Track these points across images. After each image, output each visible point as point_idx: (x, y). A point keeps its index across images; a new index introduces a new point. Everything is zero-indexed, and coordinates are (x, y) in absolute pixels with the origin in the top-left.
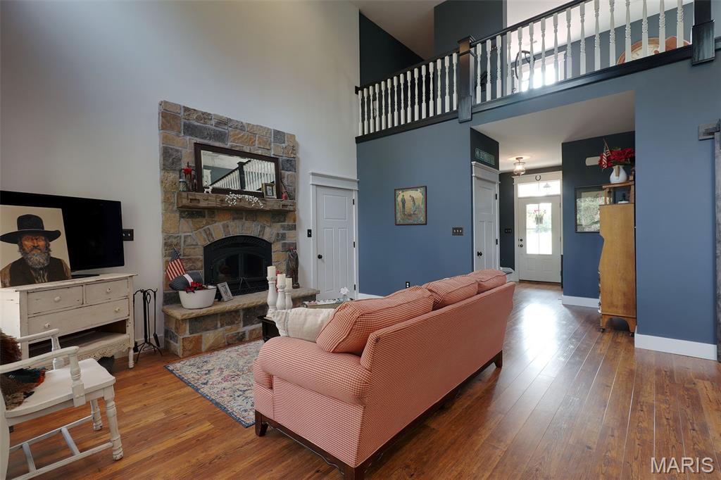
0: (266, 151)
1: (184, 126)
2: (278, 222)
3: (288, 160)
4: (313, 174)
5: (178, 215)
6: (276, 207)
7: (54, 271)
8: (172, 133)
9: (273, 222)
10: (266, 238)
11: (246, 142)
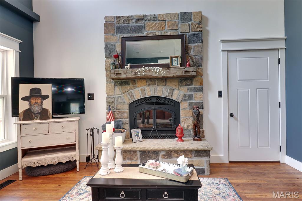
0: (174, 31)
1: (117, 28)
2: (186, 86)
3: (194, 34)
4: (223, 41)
5: (113, 84)
6: (179, 74)
7: (43, 114)
8: (110, 35)
9: (181, 86)
10: (174, 98)
11: (158, 29)
